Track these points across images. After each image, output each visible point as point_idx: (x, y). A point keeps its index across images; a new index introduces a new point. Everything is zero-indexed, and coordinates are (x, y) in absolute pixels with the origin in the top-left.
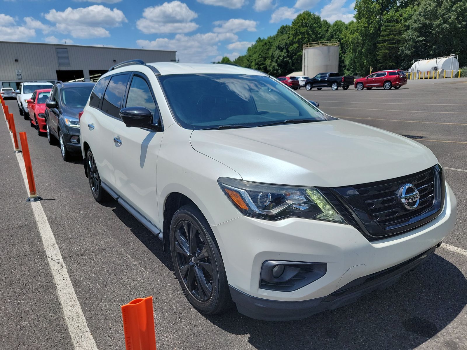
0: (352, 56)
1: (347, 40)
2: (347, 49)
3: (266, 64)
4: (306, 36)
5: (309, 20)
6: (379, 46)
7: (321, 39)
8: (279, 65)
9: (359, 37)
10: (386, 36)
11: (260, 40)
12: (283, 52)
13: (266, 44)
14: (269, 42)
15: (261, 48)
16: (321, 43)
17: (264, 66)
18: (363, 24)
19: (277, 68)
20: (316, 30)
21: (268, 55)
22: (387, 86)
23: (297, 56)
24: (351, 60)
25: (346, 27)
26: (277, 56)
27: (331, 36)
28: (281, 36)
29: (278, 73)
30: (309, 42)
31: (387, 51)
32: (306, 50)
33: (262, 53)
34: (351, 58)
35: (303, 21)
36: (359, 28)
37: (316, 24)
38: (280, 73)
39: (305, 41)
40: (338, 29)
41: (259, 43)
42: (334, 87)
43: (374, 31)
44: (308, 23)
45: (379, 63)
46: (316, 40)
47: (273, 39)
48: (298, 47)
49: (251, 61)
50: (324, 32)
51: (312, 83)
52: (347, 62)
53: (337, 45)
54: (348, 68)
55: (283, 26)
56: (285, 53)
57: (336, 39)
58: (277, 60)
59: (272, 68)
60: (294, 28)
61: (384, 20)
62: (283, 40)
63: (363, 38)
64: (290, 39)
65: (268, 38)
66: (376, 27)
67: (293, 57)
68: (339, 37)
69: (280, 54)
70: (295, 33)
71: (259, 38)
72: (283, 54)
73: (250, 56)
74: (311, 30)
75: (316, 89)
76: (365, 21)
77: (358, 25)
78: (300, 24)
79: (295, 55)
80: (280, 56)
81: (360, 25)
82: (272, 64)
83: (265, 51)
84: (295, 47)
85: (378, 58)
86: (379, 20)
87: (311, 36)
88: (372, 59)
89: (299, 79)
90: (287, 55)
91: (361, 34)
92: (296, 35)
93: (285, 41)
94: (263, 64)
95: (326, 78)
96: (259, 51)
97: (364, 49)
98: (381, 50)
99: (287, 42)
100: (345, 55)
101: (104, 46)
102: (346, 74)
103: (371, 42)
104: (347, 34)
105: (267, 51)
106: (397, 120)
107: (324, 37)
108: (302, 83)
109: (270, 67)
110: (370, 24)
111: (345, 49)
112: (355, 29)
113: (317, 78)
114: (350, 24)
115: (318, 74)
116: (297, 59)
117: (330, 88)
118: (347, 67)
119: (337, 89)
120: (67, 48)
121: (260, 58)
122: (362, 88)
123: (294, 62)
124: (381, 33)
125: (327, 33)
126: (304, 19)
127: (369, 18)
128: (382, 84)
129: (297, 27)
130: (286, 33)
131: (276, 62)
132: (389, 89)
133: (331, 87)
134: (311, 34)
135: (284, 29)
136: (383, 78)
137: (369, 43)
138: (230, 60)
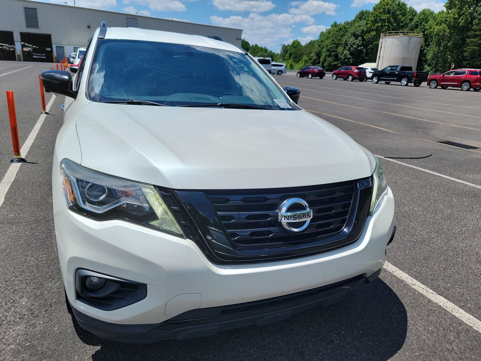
0: (435, 50)
1: (432, 31)
2: (431, 41)
3: (338, 52)
4: (386, 24)
5: (393, 6)
6: (468, 41)
7: (403, 28)
8: (351, 54)
9: (446, 29)
10: (477, 31)
11: (335, 25)
12: (358, 39)
13: (340, 29)
14: (345, 28)
15: (335, 34)
16: (401, 32)
17: (336, 54)
18: (453, 15)
19: (349, 56)
20: (398, 18)
21: (342, 42)
22: (466, 86)
23: (372, 46)
24: (434, 54)
25: (434, 17)
26: (351, 44)
27: (415, 26)
28: (359, 21)
29: (350, 62)
30: (389, 31)
31: (476, 48)
32: (384, 38)
33: (335, 39)
34: (434, 52)
35: (386, 7)
36: (447, 19)
37: (399, 11)
38: (352, 62)
39: (384, 29)
40: (425, 19)
41: (334, 27)
42: (404, 82)
43: (465, 24)
44: (391, 9)
45: (466, 60)
46: (397, 29)
47: (349, 25)
48: (375, 35)
49: (323, 47)
50: (408, 21)
51: (379, 75)
52: (429, 57)
53: (421, 36)
54: (430, 63)
55: (362, 11)
56: (360, 41)
57: (420, 29)
58: (350, 48)
59: (343, 56)
60: (374, 14)
61: (479, 12)
62: (360, 26)
63: (451, 31)
64: (368, 25)
65: (345, 23)
66: (467, 19)
67: (368, 46)
68: (424, 28)
69: (354, 42)
70: (374, 20)
71: (336, 23)
72: (357, 42)
73: (322, 42)
74: (393, 18)
75: (384, 82)
76: (456, 12)
77: (447, 15)
78: (381, 10)
79: (371, 44)
80: (354, 44)
81: (449, 15)
82: (344, 52)
83: (338, 38)
84: (372, 35)
85: (465, 54)
86: (471, 12)
87: (392, 24)
88: (458, 55)
89: (367, 70)
90: (362, 43)
91: (449, 27)
92: (375, 22)
93: (361, 28)
94: (335, 51)
95: (396, 72)
96: (333, 37)
97: (450, 43)
98: (470, 46)
99: (364, 29)
100: (428, 49)
101: (172, 19)
102: (426, 70)
103: (459, 36)
104: (433, 24)
105: (341, 38)
106: (457, 125)
107: (407, 27)
108: (369, 75)
109: (341, 55)
110: (461, 15)
111: (429, 42)
112: (443, 19)
113: (386, 70)
114: (439, 13)
115: (388, 67)
116: (372, 49)
117: (399, 83)
118: (428, 62)
119: (406, 85)
120: (136, 19)
121: (333, 44)
122: (435, 86)
123: (368, 51)
124: (472, 26)
125: (411, 22)
126: (387, 4)
127: (461, 9)
128: (460, 83)
129: (378, 13)
130: (365, 19)
131: (349, 50)
132: (466, 91)
133: (401, 82)
134: (392, 22)
135: (363, 14)
136: (461, 77)
137: (457, 37)
138: (301, 43)
